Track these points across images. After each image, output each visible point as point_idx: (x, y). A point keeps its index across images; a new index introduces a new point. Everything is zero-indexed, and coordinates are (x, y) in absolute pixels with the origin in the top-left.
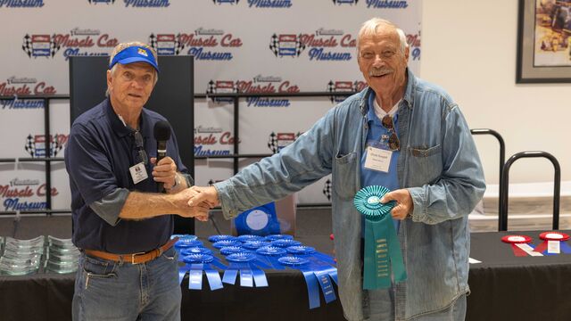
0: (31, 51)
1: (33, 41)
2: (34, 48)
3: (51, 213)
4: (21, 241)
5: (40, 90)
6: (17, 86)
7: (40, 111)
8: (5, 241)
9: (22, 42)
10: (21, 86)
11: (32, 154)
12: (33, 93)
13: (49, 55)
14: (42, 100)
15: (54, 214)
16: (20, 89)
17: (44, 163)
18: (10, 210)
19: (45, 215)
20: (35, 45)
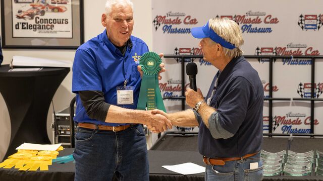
0: (304, 25)
1: (306, 19)
2: (306, 23)
3: (314, 136)
4: (298, 154)
5: (309, 52)
6: (293, 50)
7: (309, 67)
8: (287, 152)
9: (298, 19)
10: (296, 49)
11: (302, 96)
12: (304, 54)
13: (316, 28)
14: (310, 59)
15: (315, 137)
16: (295, 52)
17: (310, 102)
18: (285, 133)
19: (309, 137)
20: (307, 22)
